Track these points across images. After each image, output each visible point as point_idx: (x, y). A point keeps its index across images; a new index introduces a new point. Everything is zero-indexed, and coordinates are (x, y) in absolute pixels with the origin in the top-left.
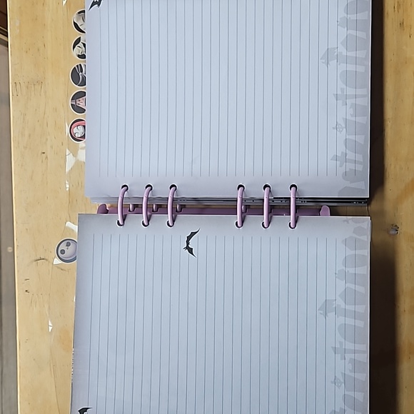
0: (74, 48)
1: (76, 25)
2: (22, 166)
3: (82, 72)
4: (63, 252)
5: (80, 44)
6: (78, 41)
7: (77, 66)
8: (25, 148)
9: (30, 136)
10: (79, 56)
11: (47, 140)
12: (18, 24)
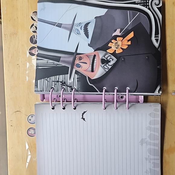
0: (31, 28)
1: (32, 18)
2: (8, 70)
3: (35, 38)
4: (30, 120)
5: (34, 27)
6: (33, 25)
7: (33, 36)
8: (10, 62)
9: (12, 57)
10: (33, 32)
11: (19, 59)
12: (5, 9)
